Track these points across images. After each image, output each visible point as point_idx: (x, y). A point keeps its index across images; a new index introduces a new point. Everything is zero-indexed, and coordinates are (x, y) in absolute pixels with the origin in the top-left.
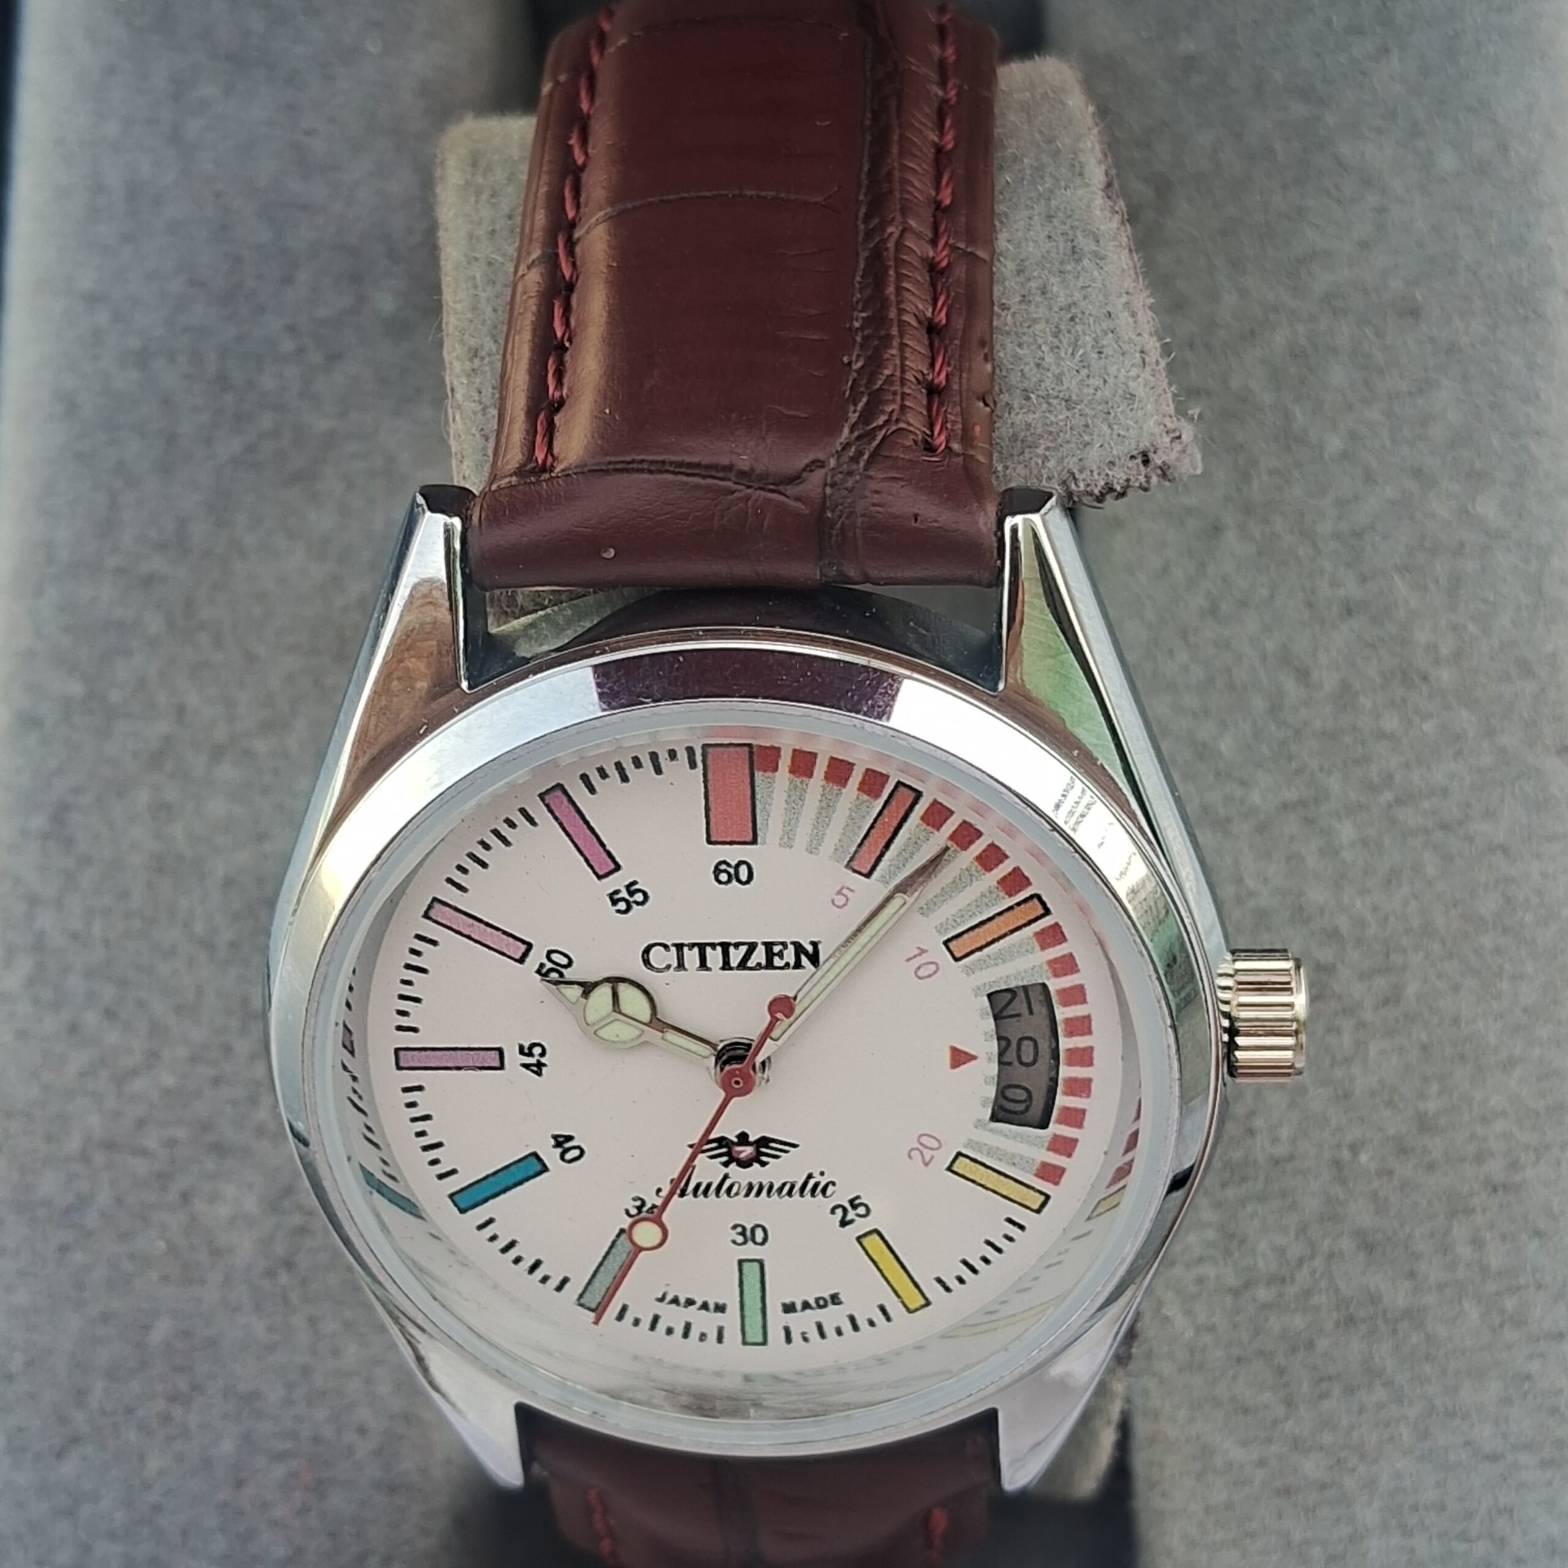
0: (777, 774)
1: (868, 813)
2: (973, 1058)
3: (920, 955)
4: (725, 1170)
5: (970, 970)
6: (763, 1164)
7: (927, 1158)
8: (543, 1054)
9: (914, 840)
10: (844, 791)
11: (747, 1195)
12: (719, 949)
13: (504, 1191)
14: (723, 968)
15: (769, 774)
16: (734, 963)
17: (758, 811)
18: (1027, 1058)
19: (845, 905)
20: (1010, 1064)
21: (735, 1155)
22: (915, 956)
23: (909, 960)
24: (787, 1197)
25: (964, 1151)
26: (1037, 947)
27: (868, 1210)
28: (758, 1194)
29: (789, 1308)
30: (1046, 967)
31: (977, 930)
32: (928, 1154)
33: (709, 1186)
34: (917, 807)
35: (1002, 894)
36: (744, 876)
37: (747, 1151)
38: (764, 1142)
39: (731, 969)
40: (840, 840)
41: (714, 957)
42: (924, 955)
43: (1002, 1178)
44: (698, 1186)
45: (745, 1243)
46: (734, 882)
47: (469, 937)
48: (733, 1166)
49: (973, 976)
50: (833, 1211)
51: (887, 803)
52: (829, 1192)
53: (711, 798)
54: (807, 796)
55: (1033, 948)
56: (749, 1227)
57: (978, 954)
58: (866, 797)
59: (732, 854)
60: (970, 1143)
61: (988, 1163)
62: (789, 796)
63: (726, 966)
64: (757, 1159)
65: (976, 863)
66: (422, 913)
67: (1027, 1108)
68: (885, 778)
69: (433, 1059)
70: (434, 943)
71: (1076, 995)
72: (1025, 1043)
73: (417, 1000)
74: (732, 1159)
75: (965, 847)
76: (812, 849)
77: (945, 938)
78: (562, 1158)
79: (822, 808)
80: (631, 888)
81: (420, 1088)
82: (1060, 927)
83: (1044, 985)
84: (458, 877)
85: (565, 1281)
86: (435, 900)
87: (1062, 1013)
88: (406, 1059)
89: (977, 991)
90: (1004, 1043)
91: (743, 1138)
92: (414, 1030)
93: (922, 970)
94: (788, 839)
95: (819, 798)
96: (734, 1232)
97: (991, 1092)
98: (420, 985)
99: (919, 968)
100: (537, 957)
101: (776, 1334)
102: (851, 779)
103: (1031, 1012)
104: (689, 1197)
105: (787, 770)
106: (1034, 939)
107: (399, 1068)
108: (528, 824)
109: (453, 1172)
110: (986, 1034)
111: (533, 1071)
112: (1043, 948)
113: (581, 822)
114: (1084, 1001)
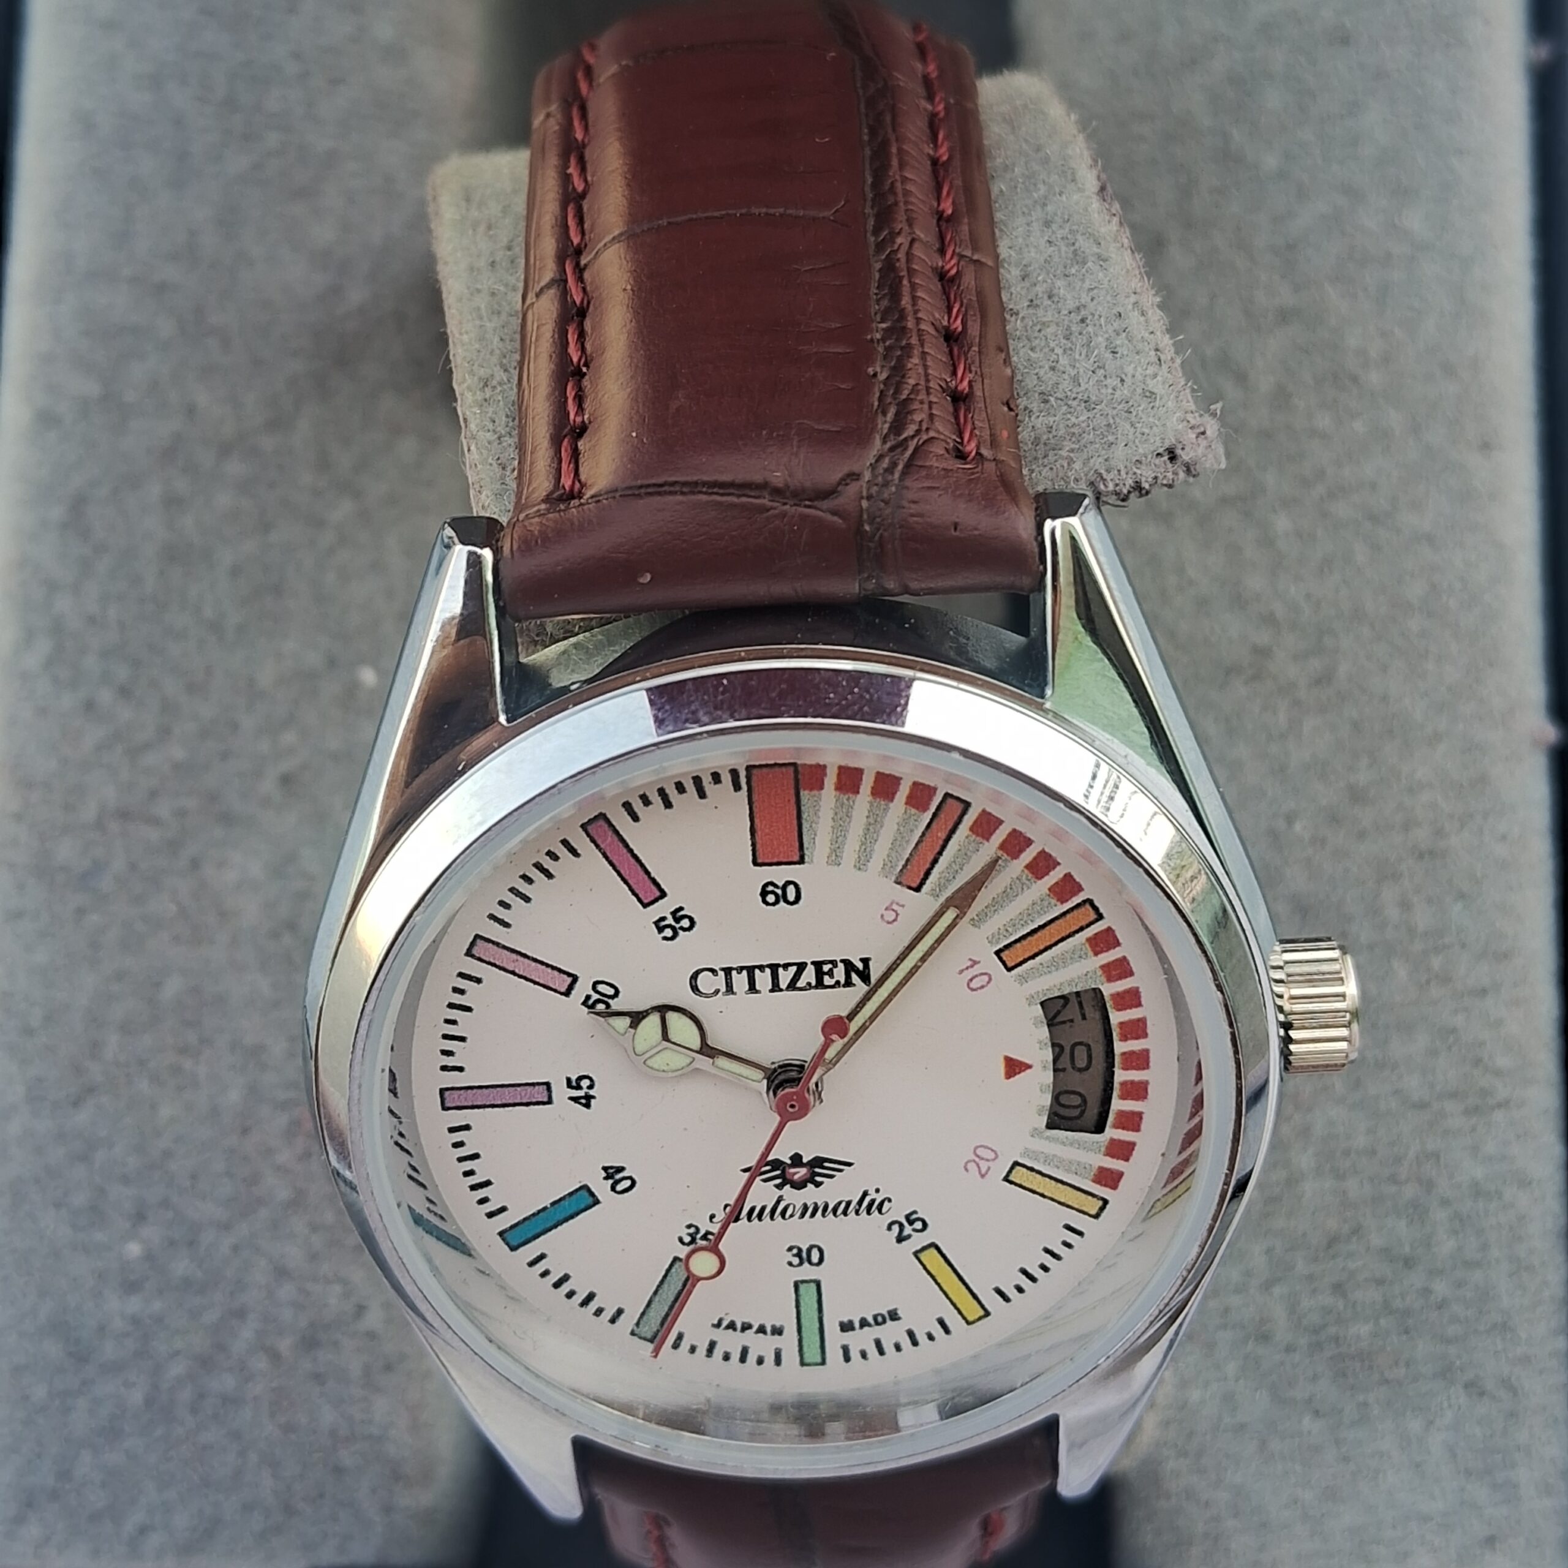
0: (823, 792)
1: (916, 827)
2: (1029, 1067)
3: (972, 966)
4: (779, 1193)
5: (1023, 979)
6: (818, 1185)
7: (983, 1171)
8: (591, 1087)
9: (963, 851)
10: (891, 805)
11: (803, 1215)
12: (768, 971)
13: (555, 1226)
14: (772, 991)
15: (815, 792)
16: (783, 985)
17: (805, 830)
18: (1081, 1063)
19: (895, 920)
20: (1064, 1070)
21: (788, 1177)
22: (967, 968)
23: (961, 972)
24: (842, 1216)
25: (1020, 1161)
26: (1090, 953)
27: (925, 1225)
28: (813, 1215)
29: (846, 1327)
30: (1099, 972)
31: (1030, 938)
32: (984, 1166)
33: (763, 1208)
34: (966, 817)
35: (1054, 901)
36: (791, 896)
37: (801, 1173)
38: (818, 1162)
39: (781, 990)
40: (888, 856)
41: (763, 979)
42: (976, 967)
43: (1060, 1185)
44: (752, 1209)
45: (801, 1263)
46: (782, 903)
47: (513, 973)
48: (787, 1187)
49: (1025, 985)
50: (889, 1228)
51: (935, 815)
52: (884, 1210)
53: (757, 821)
54: (854, 813)
55: (1086, 954)
56: (804, 1249)
57: (1031, 962)
58: (913, 811)
59: (779, 875)
60: (1026, 1153)
61: (1044, 1171)
62: (836, 814)
63: (776, 987)
64: (811, 1180)
65: (1026, 871)
66: (465, 951)
67: (1083, 1112)
68: (932, 791)
69: (480, 1098)
70: (479, 981)
71: (1131, 999)
72: (1078, 1049)
73: (462, 1039)
74: (786, 1181)
75: (1015, 855)
76: (861, 865)
77: (997, 948)
78: (613, 1189)
79: (870, 824)
80: (678, 915)
81: (467, 1127)
82: (1113, 931)
83: (1097, 992)
84: (501, 913)
85: (620, 1312)
86: (477, 937)
87: (1116, 1018)
88: (452, 1099)
89: (1030, 1000)
90: (1057, 1049)
91: (797, 1160)
92: (461, 1069)
93: (974, 981)
94: (835, 857)
95: (866, 814)
96: (790, 1254)
97: (1047, 1100)
98: (465, 1024)
99: (971, 980)
100: (583, 989)
101: (834, 1353)
102: (898, 794)
103: (1084, 1018)
104: (744, 1221)
105: (833, 787)
106: (1087, 945)
107: (445, 1108)
108: (570, 855)
109: (503, 1209)
110: (1040, 1042)
111: (580, 1103)
112: (1096, 954)
113: (625, 851)
114: (1139, 1005)
